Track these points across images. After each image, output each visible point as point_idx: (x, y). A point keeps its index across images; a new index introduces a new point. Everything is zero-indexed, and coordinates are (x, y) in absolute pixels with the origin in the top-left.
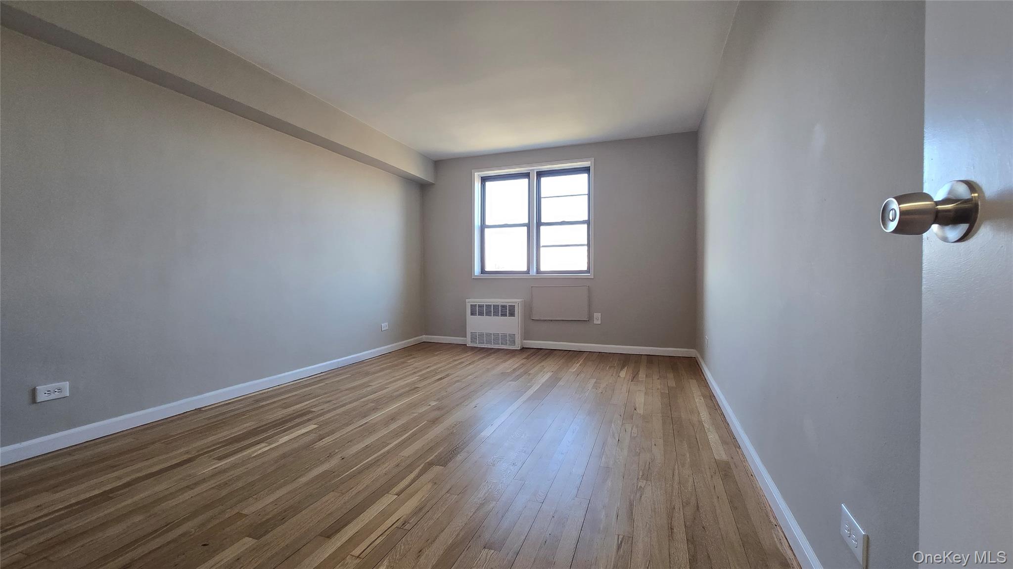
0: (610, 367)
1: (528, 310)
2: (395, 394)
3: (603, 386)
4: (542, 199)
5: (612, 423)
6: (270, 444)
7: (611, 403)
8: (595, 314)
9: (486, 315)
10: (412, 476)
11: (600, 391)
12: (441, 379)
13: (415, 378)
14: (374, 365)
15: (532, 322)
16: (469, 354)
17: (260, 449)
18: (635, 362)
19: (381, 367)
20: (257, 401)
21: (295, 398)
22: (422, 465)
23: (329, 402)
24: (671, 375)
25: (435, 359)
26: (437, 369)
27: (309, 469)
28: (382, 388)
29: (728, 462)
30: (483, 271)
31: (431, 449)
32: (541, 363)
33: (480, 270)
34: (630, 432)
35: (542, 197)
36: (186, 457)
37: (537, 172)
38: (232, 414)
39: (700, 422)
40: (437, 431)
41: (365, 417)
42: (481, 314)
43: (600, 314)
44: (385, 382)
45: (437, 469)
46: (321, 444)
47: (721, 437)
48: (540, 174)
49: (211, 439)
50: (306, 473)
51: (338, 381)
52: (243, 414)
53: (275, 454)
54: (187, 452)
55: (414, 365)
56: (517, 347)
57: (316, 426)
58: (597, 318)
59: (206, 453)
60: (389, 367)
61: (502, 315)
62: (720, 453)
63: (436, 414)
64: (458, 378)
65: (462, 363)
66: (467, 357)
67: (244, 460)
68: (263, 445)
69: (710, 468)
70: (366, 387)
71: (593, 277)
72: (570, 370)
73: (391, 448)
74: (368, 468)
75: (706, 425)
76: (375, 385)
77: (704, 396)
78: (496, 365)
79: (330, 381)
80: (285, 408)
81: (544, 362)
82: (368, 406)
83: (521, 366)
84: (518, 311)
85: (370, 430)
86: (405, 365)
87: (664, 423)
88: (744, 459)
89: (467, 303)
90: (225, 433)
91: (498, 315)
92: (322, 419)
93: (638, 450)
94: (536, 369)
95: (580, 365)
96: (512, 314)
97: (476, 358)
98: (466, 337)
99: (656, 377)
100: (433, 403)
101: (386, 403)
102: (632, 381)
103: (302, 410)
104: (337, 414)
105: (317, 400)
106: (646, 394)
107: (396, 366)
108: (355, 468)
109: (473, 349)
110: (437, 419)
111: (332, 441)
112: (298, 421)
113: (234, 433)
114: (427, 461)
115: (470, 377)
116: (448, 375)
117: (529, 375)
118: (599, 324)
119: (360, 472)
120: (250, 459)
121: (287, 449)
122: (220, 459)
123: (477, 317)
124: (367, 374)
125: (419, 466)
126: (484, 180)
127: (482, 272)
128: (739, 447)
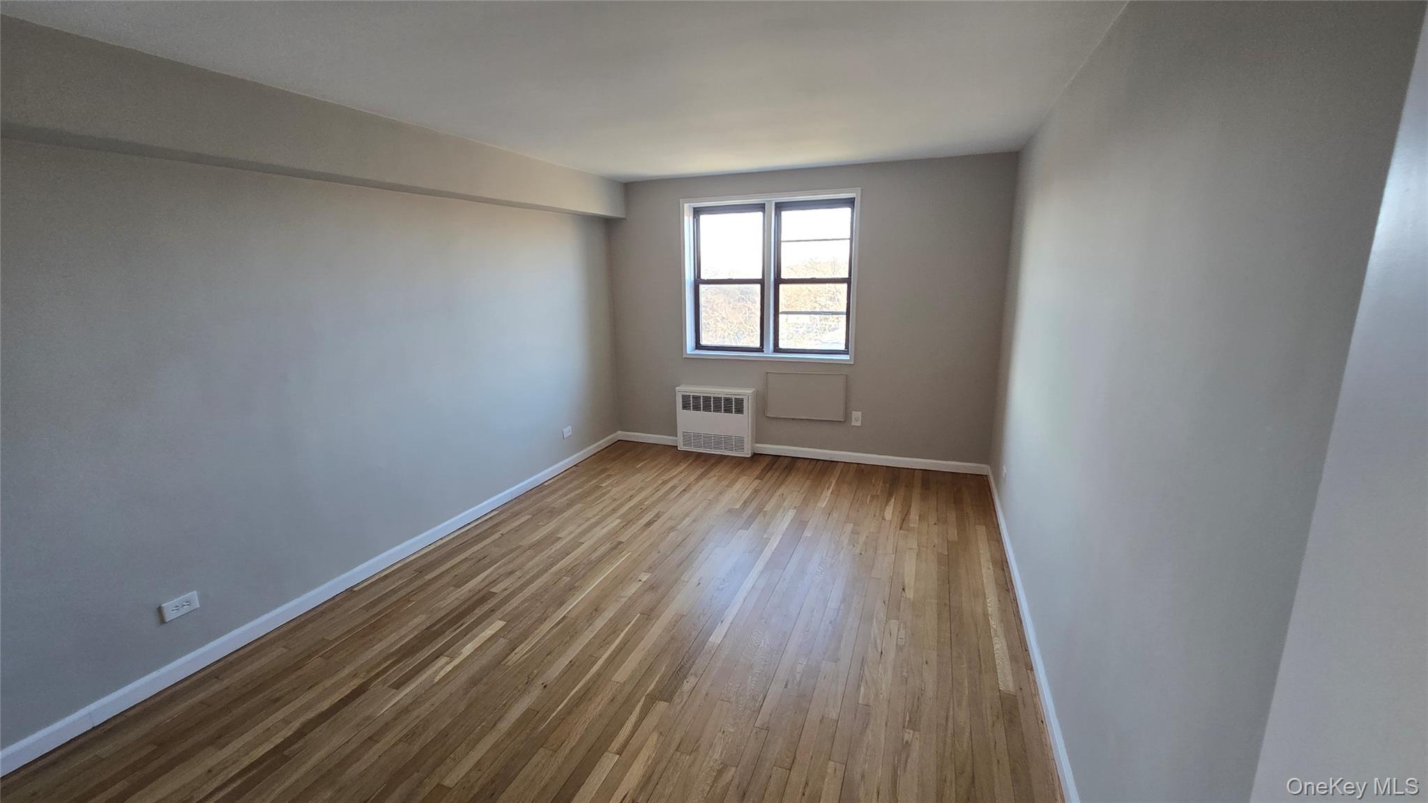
0: (873, 497)
1: (762, 403)
2: (594, 556)
3: (862, 539)
4: (782, 243)
5: (872, 619)
6: (452, 658)
7: (872, 576)
8: (853, 412)
9: (704, 410)
10: (633, 718)
11: (858, 551)
12: (649, 524)
13: (613, 523)
14: (560, 493)
15: (765, 420)
16: (682, 468)
17: (442, 668)
18: (906, 486)
19: (568, 496)
20: (421, 572)
21: (466, 565)
22: (643, 699)
23: (511, 573)
24: (952, 516)
25: (637, 480)
26: (641, 502)
27: (507, 707)
28: (576, 544)
29: (1015, 696)
30: (698, 346)
31: (650, 670)
32: (779, 487)
33: (693, 344)
34: (895, 637)
35: (782, 240)
36: (356, 683)
37: (776, 203)
38: (394, 599)
39: (986, 615)
40: (655, 632)
41: (561, 604)
42: (697, 408)
43: (860, 413)
44: (579, 530)
45: (661, 706)
46: (514, 658)
47: (1010, 648)
48: (780, 207)
49: (379, 647)
50: (505, 713)
51: (517, 530)
52: (407, 599)
53: (463, 678)
54: (355, 675)
55: (611, 494)
56: (747, 453)
57: (502, 623)
58: (857, 418)
59: (378, 675)
60: (580, 498)
61: (726, 411)
62: (1007, 682)
63: (648, 599)
64: (670, 523)
65: (674, 488)
66: (681, 475)
67: (427, 688)
68: (443, 660)
69: (992, 708)
70: (553, 543)
71: (852, 363)
72: (819, 505)
73: (601, 667)
74: (577, 705)
75: (992, 622)
76: (567, 535)
77: (995, 563)
78: (720, 493)
79: (508, 528)
80: (458, 586)
81: (783, 487)
82: (562, 584)
83: (753, 496)
84: (747, 406)
85: (568, 630)
86: (599, 493)
87: (939, 617)
88: (1035, 694)
89: (677, 393)
90: (393, 638)
91: (720, 411)
92: (508, 608)
93: (905, 674)
94: (774, 501)
95: (831, 493)
96: (740, 410)
97: (692, 478)
98: (676, 436)
99: (932, 519)
100: (645, 577)
101: (583, 576)
102: (900, 529)
103: (480, 591)
104: (524, 600)
105: (496, 569)
106: (918, 555)
107: (589, 493)
108: (562, 705)
109: (687, 455)
110: (652, 610)
111: (526, 653)
112: (478, 612)
113: (405, 636)
114: (648, 692)
115: (688, 519)
116: (658, 516)
117: (765, 516)
118: (859, 427)
119: (569, 711)
120: (432, 688)
121: (474, 668)
122: (398, 685)
123: (691, 413)
124: (553, 513)
125: (639, 702)
126: (697, 212)
127: (696, 347)
128: (1032, 669)
